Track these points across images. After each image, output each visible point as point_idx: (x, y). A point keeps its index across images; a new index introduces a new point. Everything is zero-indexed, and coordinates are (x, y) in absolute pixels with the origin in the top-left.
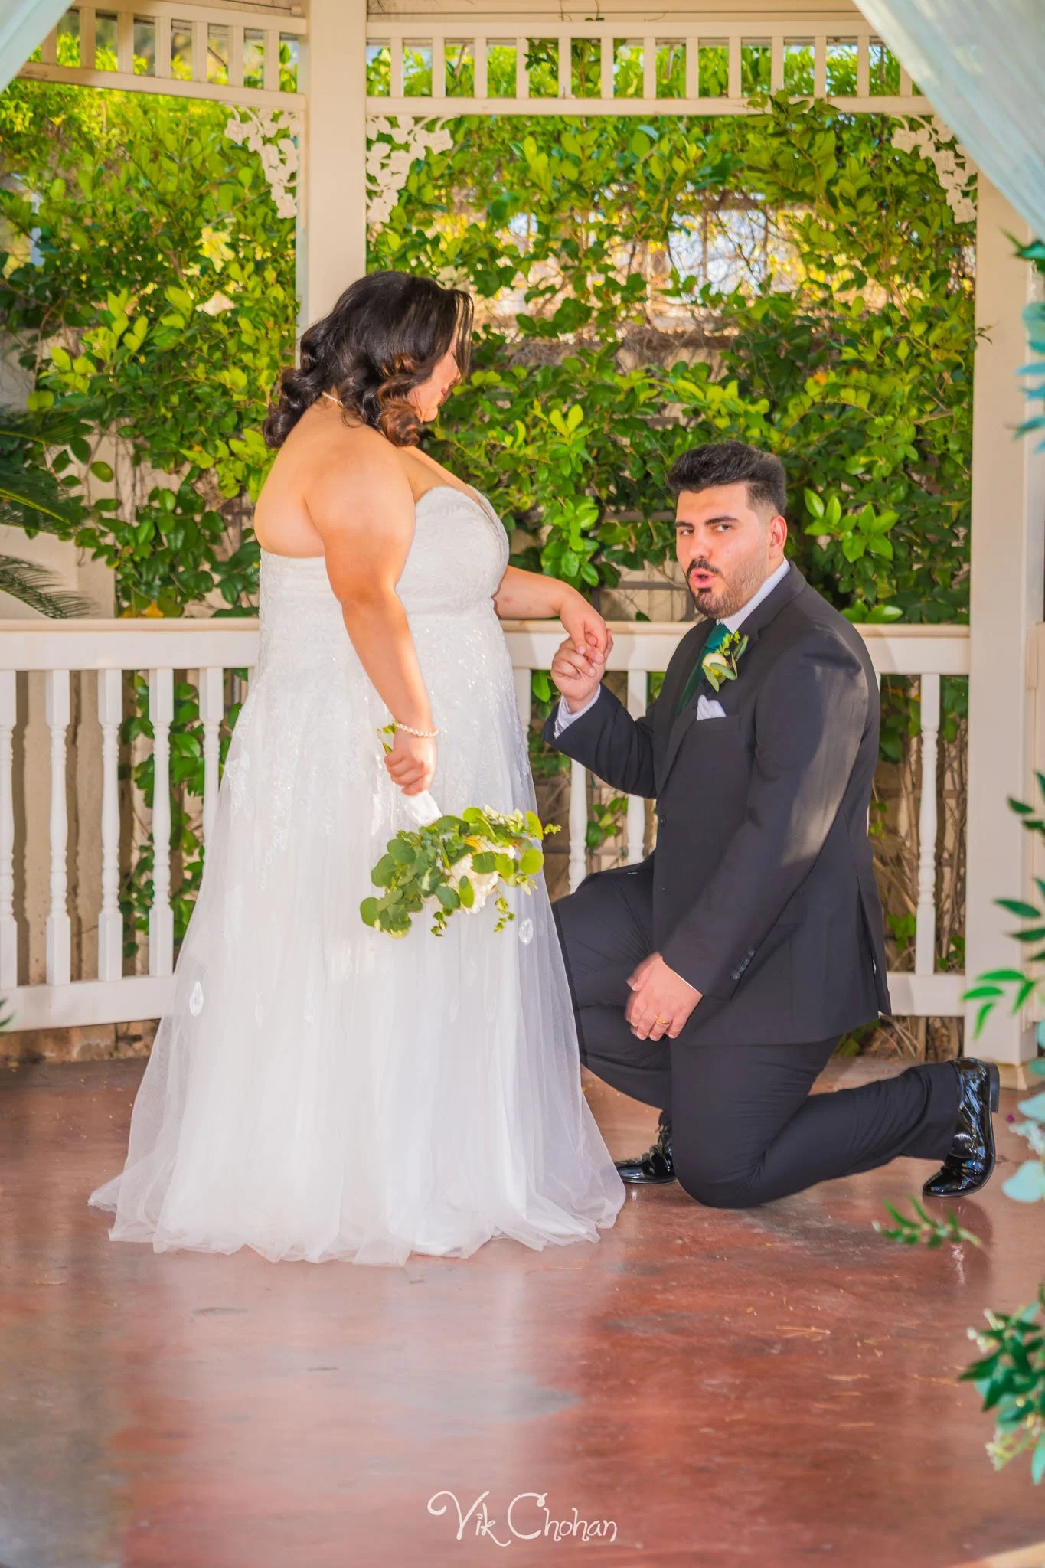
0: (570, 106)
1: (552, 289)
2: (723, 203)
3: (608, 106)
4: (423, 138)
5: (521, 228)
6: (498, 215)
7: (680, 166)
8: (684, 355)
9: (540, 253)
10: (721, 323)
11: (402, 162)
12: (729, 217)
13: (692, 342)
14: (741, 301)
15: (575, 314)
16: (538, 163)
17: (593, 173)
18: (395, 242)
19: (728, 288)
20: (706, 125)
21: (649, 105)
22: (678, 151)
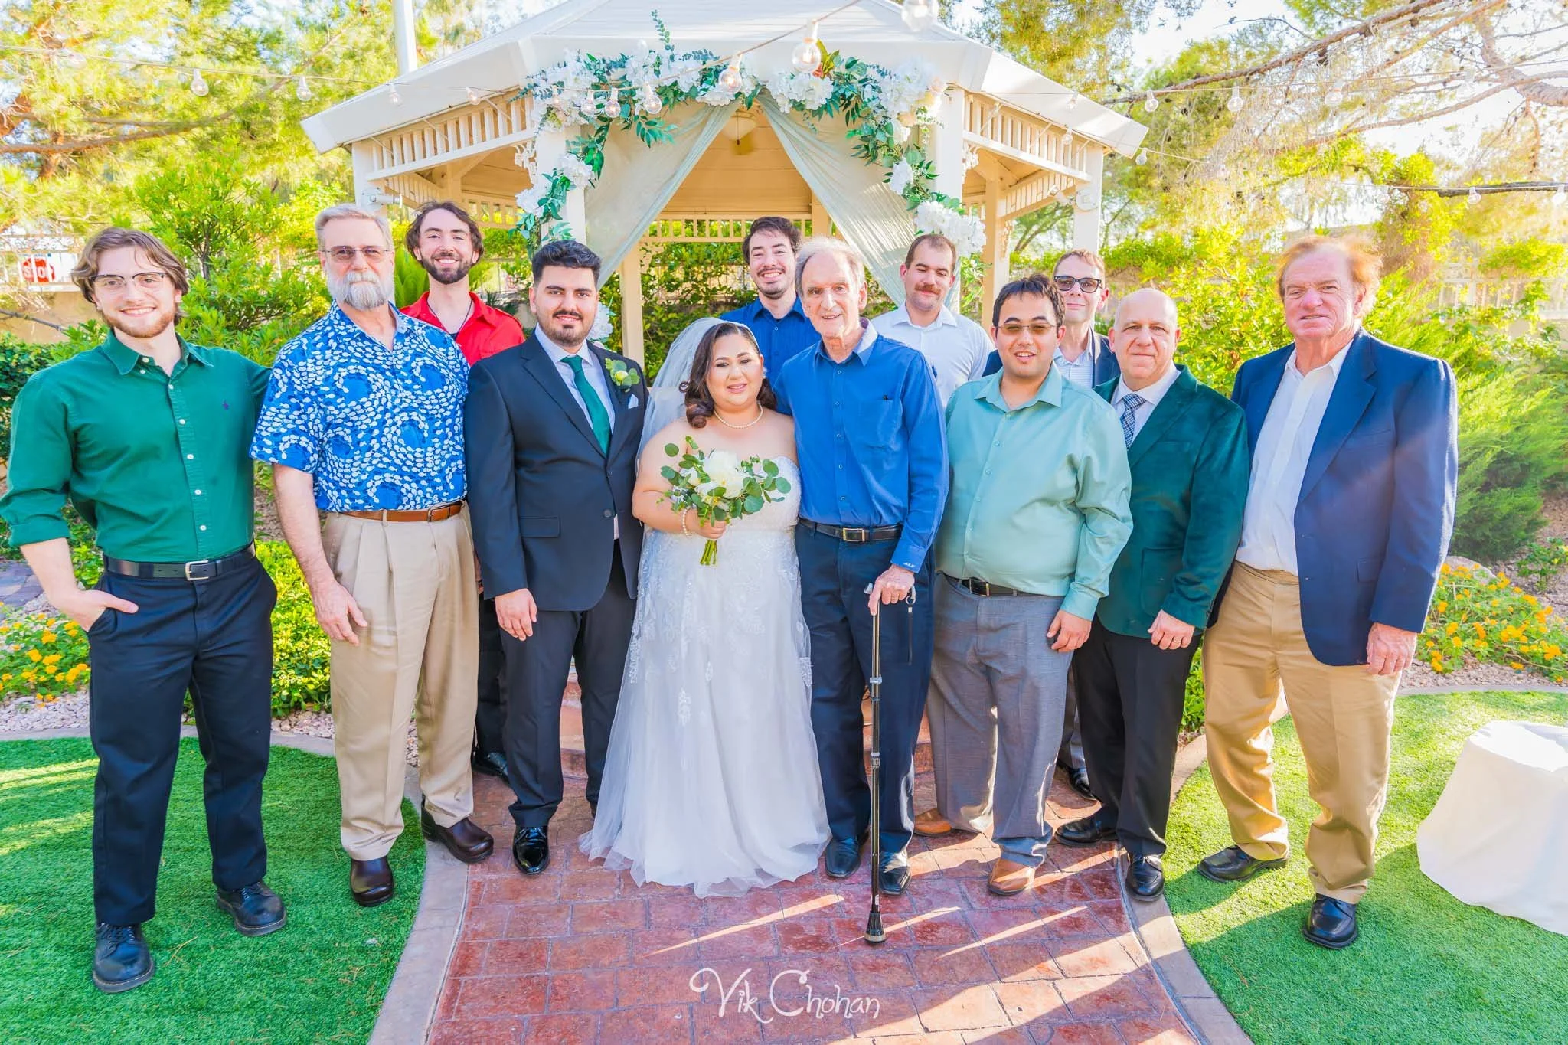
0: (696, 239)
1: (689, 291)
2: (733, 264)
3: (707, 239)
4: (656, 249)
5: (679, 274)
6: (671, 268)
7: (725, 255)
8: (723, 308)
9: (686, 280)
10: (733, 298)
11: (649, 256)
12: (734, 267)
13: (726, 304)
14: (740, 292)
15: (696, 297)
16: (686, 254)
17: (701, 258)
18: (647, 278)
19: (735, 288)
20: (732, 244)
21: (721, 239)
22: (725, 251)
